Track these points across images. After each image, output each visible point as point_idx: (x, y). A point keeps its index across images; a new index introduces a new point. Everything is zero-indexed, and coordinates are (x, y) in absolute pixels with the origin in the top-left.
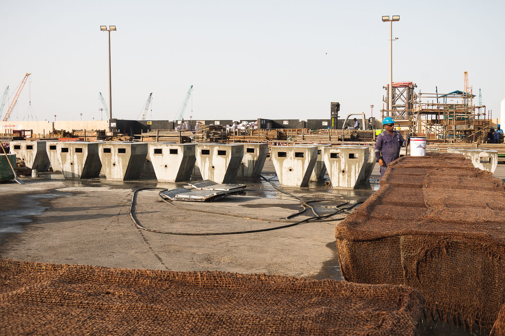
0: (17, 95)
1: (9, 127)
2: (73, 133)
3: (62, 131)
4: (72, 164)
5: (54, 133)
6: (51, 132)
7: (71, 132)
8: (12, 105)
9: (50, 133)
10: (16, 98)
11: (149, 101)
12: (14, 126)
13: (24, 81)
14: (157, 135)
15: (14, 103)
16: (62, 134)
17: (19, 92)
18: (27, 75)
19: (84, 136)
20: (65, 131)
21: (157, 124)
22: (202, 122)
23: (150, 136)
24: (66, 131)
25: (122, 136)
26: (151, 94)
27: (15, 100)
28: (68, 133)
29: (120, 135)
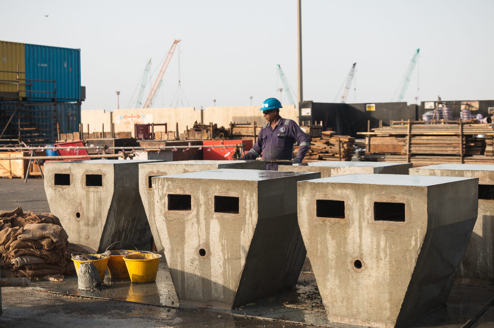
0: (162, 72)
1: (130, 119)
2: (232, 128)
3: (210, 126)
4: (202, 252)
5: (196, 130)
6: (189, 129)
7: (227, 127)
8: (156, 86)
9: (188, 131)
10: (161, 76)
11: (351, 75)
12: (139, 117)
13: (172, 51)
14: (407, 132)
15: (157, 83)
16: (210, 133)
17: (164, 68)
18: (176, 42)
19: (252, 136)
20: (216, 125)
21: (385, 110)
22: (473, 104)
23: (391, 135)
24: (219, 126)
25: (331, 136)
26: (354, 65)
27: (159, 79)
28: (222, 129)
29: (328, 132)
